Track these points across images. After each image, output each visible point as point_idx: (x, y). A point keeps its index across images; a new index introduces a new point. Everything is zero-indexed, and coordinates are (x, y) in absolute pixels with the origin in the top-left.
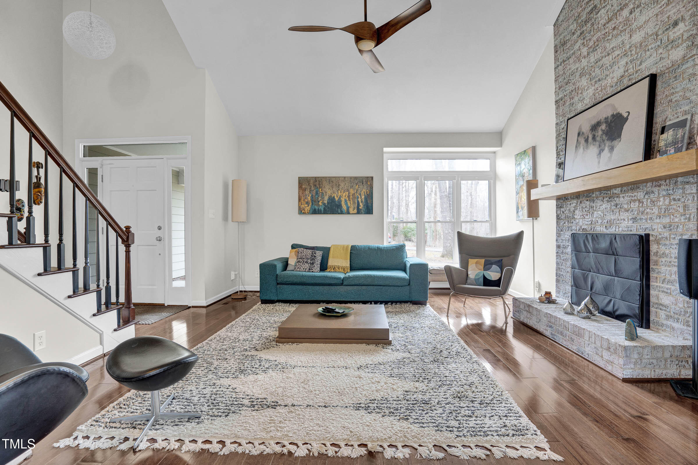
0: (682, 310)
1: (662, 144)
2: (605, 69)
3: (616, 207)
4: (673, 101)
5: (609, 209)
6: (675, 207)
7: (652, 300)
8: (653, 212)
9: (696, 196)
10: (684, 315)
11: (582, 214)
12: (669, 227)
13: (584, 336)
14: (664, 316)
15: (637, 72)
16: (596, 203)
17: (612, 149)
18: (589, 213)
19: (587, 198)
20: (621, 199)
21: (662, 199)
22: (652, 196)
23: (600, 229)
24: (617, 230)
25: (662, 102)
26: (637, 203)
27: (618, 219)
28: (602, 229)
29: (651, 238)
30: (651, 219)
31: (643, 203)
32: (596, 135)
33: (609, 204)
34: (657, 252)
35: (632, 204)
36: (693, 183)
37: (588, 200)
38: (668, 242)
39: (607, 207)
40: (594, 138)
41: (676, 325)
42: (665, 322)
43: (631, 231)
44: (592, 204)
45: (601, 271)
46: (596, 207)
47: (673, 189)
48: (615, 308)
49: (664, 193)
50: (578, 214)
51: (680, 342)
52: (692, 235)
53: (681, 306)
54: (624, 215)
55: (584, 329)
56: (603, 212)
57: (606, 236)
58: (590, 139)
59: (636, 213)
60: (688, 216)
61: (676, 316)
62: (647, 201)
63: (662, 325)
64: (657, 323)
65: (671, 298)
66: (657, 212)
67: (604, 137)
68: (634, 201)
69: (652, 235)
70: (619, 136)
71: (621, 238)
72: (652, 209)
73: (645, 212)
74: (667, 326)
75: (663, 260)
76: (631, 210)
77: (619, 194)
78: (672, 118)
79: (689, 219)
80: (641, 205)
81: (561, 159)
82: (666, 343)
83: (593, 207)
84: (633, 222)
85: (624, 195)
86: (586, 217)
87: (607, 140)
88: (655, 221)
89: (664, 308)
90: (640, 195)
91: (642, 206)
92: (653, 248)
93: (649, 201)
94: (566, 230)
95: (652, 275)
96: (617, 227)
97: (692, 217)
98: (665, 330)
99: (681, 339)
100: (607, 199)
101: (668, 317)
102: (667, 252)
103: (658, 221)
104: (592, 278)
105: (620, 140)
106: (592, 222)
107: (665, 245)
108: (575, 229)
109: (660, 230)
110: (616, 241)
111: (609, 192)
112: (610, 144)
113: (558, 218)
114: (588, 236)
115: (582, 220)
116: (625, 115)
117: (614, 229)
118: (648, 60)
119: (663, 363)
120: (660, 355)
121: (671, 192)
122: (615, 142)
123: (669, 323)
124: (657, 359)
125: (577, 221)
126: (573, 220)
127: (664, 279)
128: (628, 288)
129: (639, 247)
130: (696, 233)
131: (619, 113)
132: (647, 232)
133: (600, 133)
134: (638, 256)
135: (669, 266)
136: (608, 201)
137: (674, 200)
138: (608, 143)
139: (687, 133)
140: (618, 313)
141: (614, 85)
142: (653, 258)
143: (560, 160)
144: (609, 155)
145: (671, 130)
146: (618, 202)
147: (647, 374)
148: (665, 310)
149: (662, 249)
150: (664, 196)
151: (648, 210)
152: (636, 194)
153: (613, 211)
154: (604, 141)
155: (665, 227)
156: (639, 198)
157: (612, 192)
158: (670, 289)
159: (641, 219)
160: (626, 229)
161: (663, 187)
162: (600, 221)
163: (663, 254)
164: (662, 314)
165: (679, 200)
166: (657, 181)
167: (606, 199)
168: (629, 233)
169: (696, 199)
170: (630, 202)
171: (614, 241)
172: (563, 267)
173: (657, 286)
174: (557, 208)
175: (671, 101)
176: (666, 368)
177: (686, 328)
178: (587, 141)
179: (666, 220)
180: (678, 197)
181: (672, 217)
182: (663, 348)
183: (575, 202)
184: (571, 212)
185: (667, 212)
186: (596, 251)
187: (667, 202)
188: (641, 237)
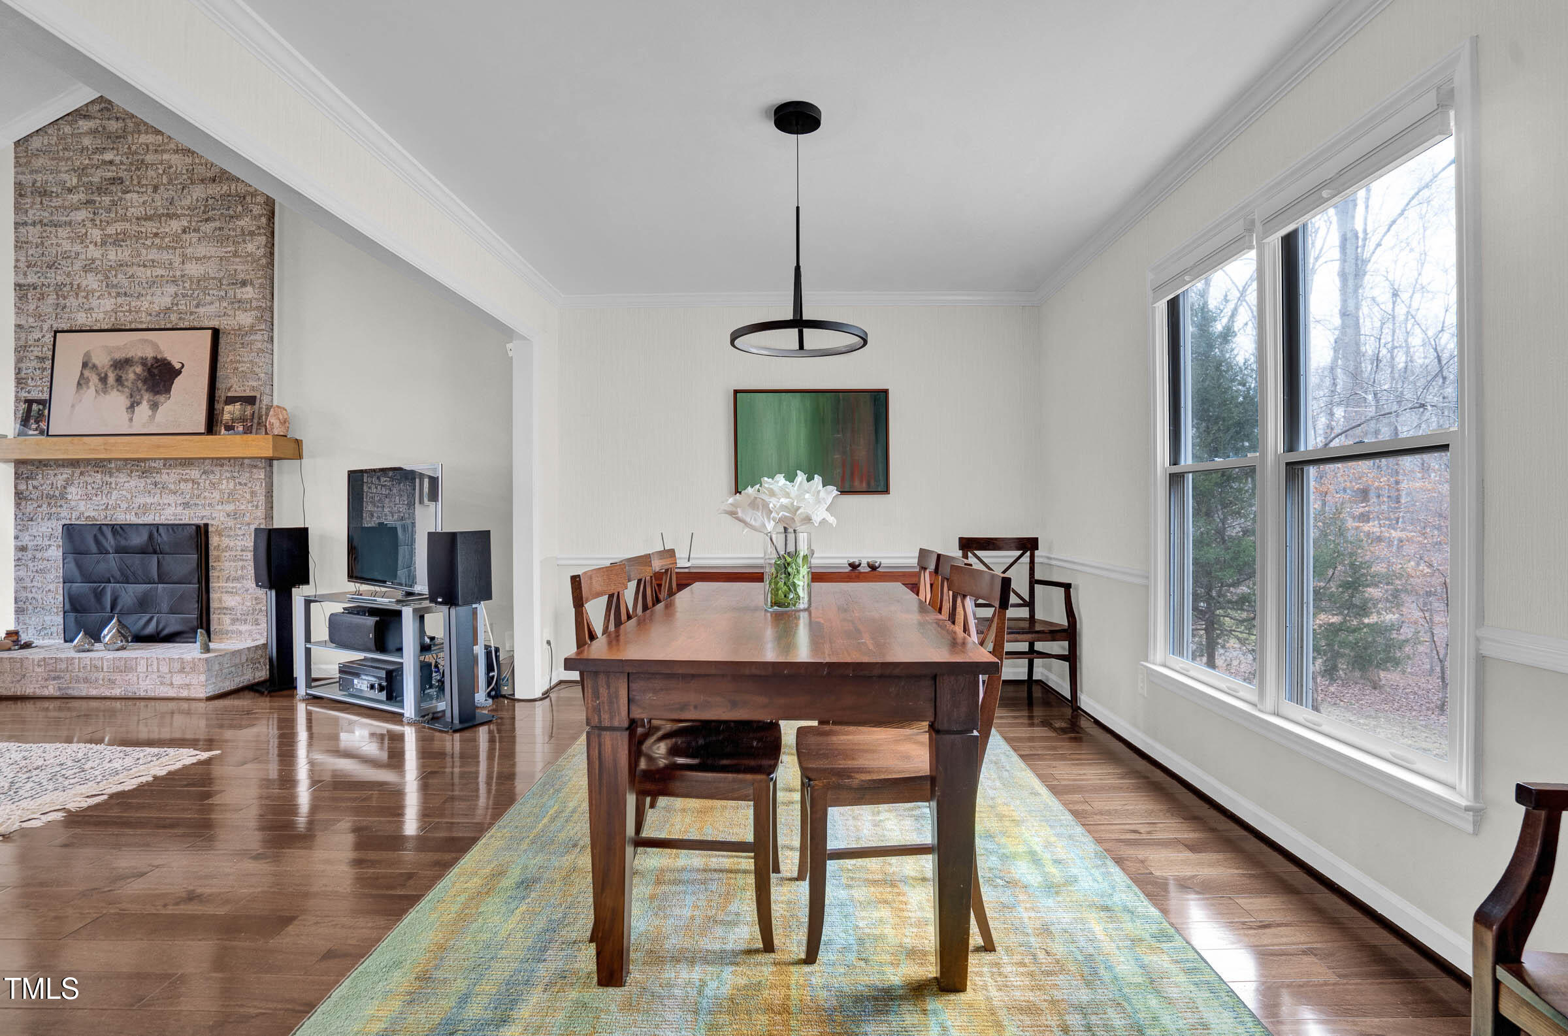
0: (250, 609)
1: (226, 417)
2: (138, 284)
3: (156, 486)
4: (240, 370)
5: (142, 488)
6: (241, 492)
7: (214, 605)
8: (212, 496)
9: (264, 482)
10: (253, 614)
11: (84, 493)
12: (234, 515)
13: (136, 669)
14: (228, 621)
15: (191, 313)
16: (117, 477)
17: (154, 406)
18: (102, 492)
19: (97, 469)
20: (165, 477)
21: (224, 482)
22: (211, 477)
23: (122, 518)
24: (157, 519)
25: (226, 366)
26: (190, 485)
27: (159, 504)
28: (128, 517)
29: (210, 529)
30: (210, 505)
31: (199, 484)
32: (124, 378)
33: (143, 480)
34: (219, 546)
35: (182, 484)
36: (261, 468)
37: (98, 472)
38: (232, 533)
39: (139, 484)
40: (119, 380)
41: (243, 628)
42: (230, 628)
43: (182, 520)
44: (107, 478)
45: (132, 579)
46: (117, 484)
47: (239, 471)
48: (161, 627)
49: (228, 475)
50: (74, 492)
51: (250, 644)
52: (260, 524)
53: (249, 604)
54: (171, 499)
55: (137, 658)
56: (131, 493)
57: (141, 527)
58: (111, 379)
59: (188, 497)
60: (255, 503)
61: (243, 617)
62: (205, 483)
63: (227, 632)
64: (221, 632)
65: (237, 598)
66: (218, 497)
67: (140, 384)
68: (186, 481)
69: (212, 525)
70: (168, 390)
71: (168, 530)
72: (212, 493)
73: (202, 496)
74: (233, 632)
75: (227, 554)
76: (180, 492)
77: (160, 469)
78: (238, 389)
79: (257, 507)
80: (196, 486)
81: (29, 392)
82: (242, 647)
83: (111, 483)
84: (184, 509)
85: (170, 471)
86: (94, 498)
87: (147, 390)
88: (217, 508)
89: (230, 612)
90: (194, 473)
91: (198, 488)
92: (214, 540)
93: (208, 482)
94: (42, 519)
95: (213, 574)
96: (158, 514)
97: (260, 504)
98: (230, 637)
99: (249, 641)
100: (140, 473)
101: (234, 621)
102: (232, 544)
103: (220, 507)
104: (114, 591)
105: (170, 397)
106: (107, 507)
107: (229, 536)
108: (68, 515)
109: (222, 519)
110: (160, 535)
111: (143, 465)
112: (151, 398)
113: (19, 496)
114: (104, 528)
115: (84, 502)
116: (178, 366)
117: (152, 517)
118: (208, 306)
119: (241, 669)
120: (237, 661)
121: (236, 474)
122: (161, 398)
123: (234, 628)
124: (236, 665)
125: (73, 503)
126: (62, 502)
127: (228, 577)
128: (181, 596)
129: (196, 540)
130: (264, 521)
131: (165, 359)
132: (205, 521)
133: (132, 376)
134: (195, 552)
135: (234, 561)
136: (140, 477)
137: (240, 484)
138: (147, 396)
139: (257, 412)
140: (166, 632)
141: (154, 313)
142: (213, 553)
143: (26, 395)
144: (150, 413)
145: (238, 404)
146: (158, 480)
147: (228, 686)
148: (230, 614)
149: (226, 541)
150: (228, 479)
151: (206, 494)
152: (188, 471)
153: (149, 492)
154: (139, 391)
155: (228, 515)
156: (193, 477)
157: (147, 465)
158: (235, 587)
159: (196, 504)
160: (173, 518)
161: (226, 468)
162: (124, 505)
163: (226, 547)
164: (227, 620)
165: (246, 485)
166: (219, 462)
167: (137, 474)
168: (177, 522)
169: (264, 485)
170: (179, 482)
171: (156, 533)
172: (35, 584)
173: (219, 587)
174: (16, 478)
175: (237, 369)
176: (243, 674)
177: (254, 627)
178: (104, 380)
179: (230, 508)
180: (245, 481)
181: (237, 503)
182: (239, 652)
183: (70, 472)
184: (57, 488)
185: (231, 497)
186: (120, 550)
187: (231, 485)
188: (198, 527)
